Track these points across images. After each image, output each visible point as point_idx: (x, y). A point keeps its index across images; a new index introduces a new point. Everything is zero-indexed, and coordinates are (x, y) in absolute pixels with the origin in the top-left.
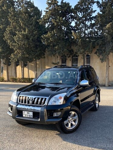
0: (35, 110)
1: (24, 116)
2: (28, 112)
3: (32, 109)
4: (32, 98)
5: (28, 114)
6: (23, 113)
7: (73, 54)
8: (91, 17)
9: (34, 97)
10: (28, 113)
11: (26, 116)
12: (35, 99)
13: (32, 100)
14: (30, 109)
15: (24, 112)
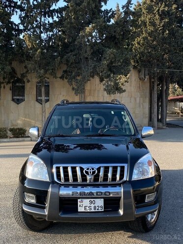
0: (109, 193)
1: (80, 209)
2: (92, 200)
3: (101, 193)
4: (93, 169)
5: (93, 205)
6: (79, 204)
7: (16, 77)
8: (51, 9)
9: (96, 166)
10: (91, 202)
11: (88, 208)
12: (99, 169)
13: (94, 172)
14: (97, 192)
15: (82, 202)
